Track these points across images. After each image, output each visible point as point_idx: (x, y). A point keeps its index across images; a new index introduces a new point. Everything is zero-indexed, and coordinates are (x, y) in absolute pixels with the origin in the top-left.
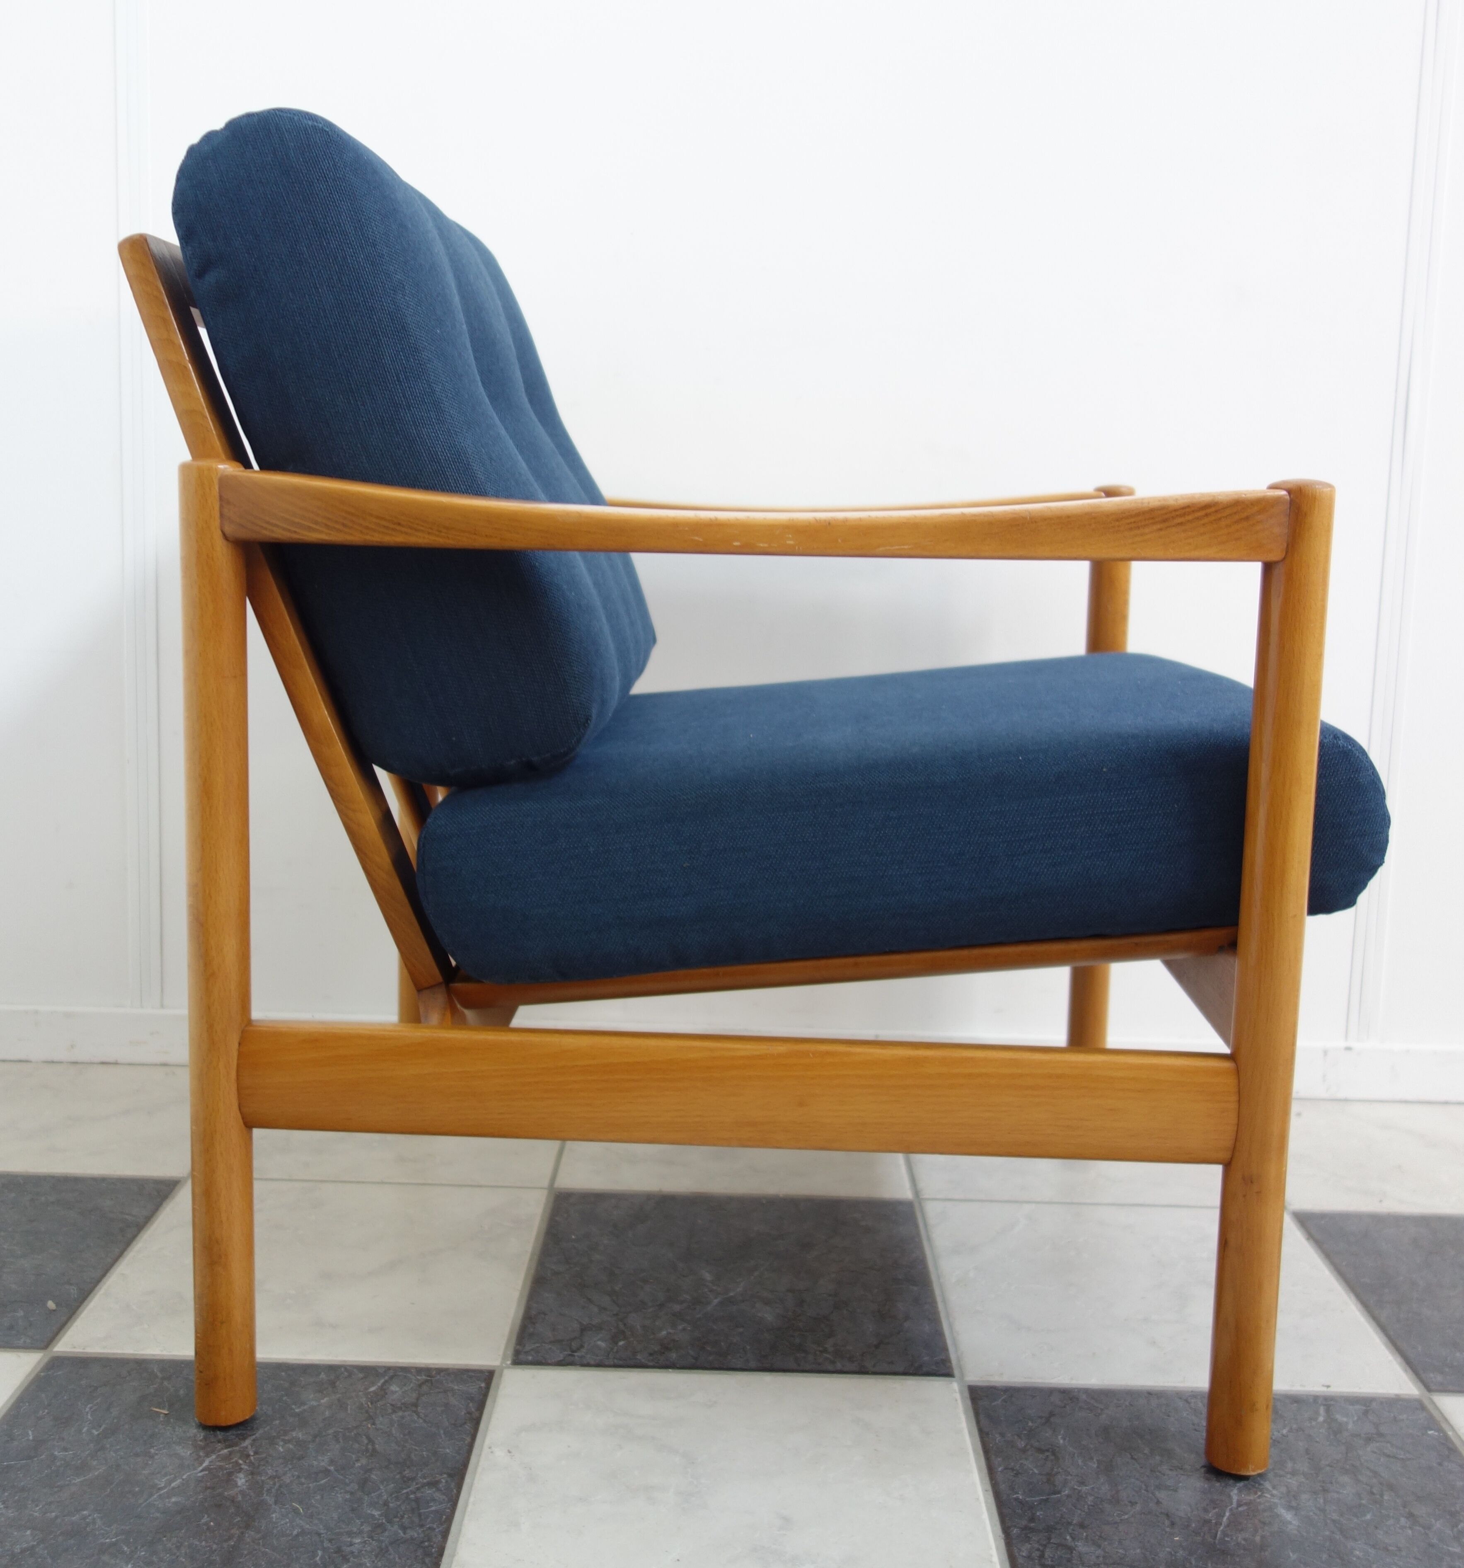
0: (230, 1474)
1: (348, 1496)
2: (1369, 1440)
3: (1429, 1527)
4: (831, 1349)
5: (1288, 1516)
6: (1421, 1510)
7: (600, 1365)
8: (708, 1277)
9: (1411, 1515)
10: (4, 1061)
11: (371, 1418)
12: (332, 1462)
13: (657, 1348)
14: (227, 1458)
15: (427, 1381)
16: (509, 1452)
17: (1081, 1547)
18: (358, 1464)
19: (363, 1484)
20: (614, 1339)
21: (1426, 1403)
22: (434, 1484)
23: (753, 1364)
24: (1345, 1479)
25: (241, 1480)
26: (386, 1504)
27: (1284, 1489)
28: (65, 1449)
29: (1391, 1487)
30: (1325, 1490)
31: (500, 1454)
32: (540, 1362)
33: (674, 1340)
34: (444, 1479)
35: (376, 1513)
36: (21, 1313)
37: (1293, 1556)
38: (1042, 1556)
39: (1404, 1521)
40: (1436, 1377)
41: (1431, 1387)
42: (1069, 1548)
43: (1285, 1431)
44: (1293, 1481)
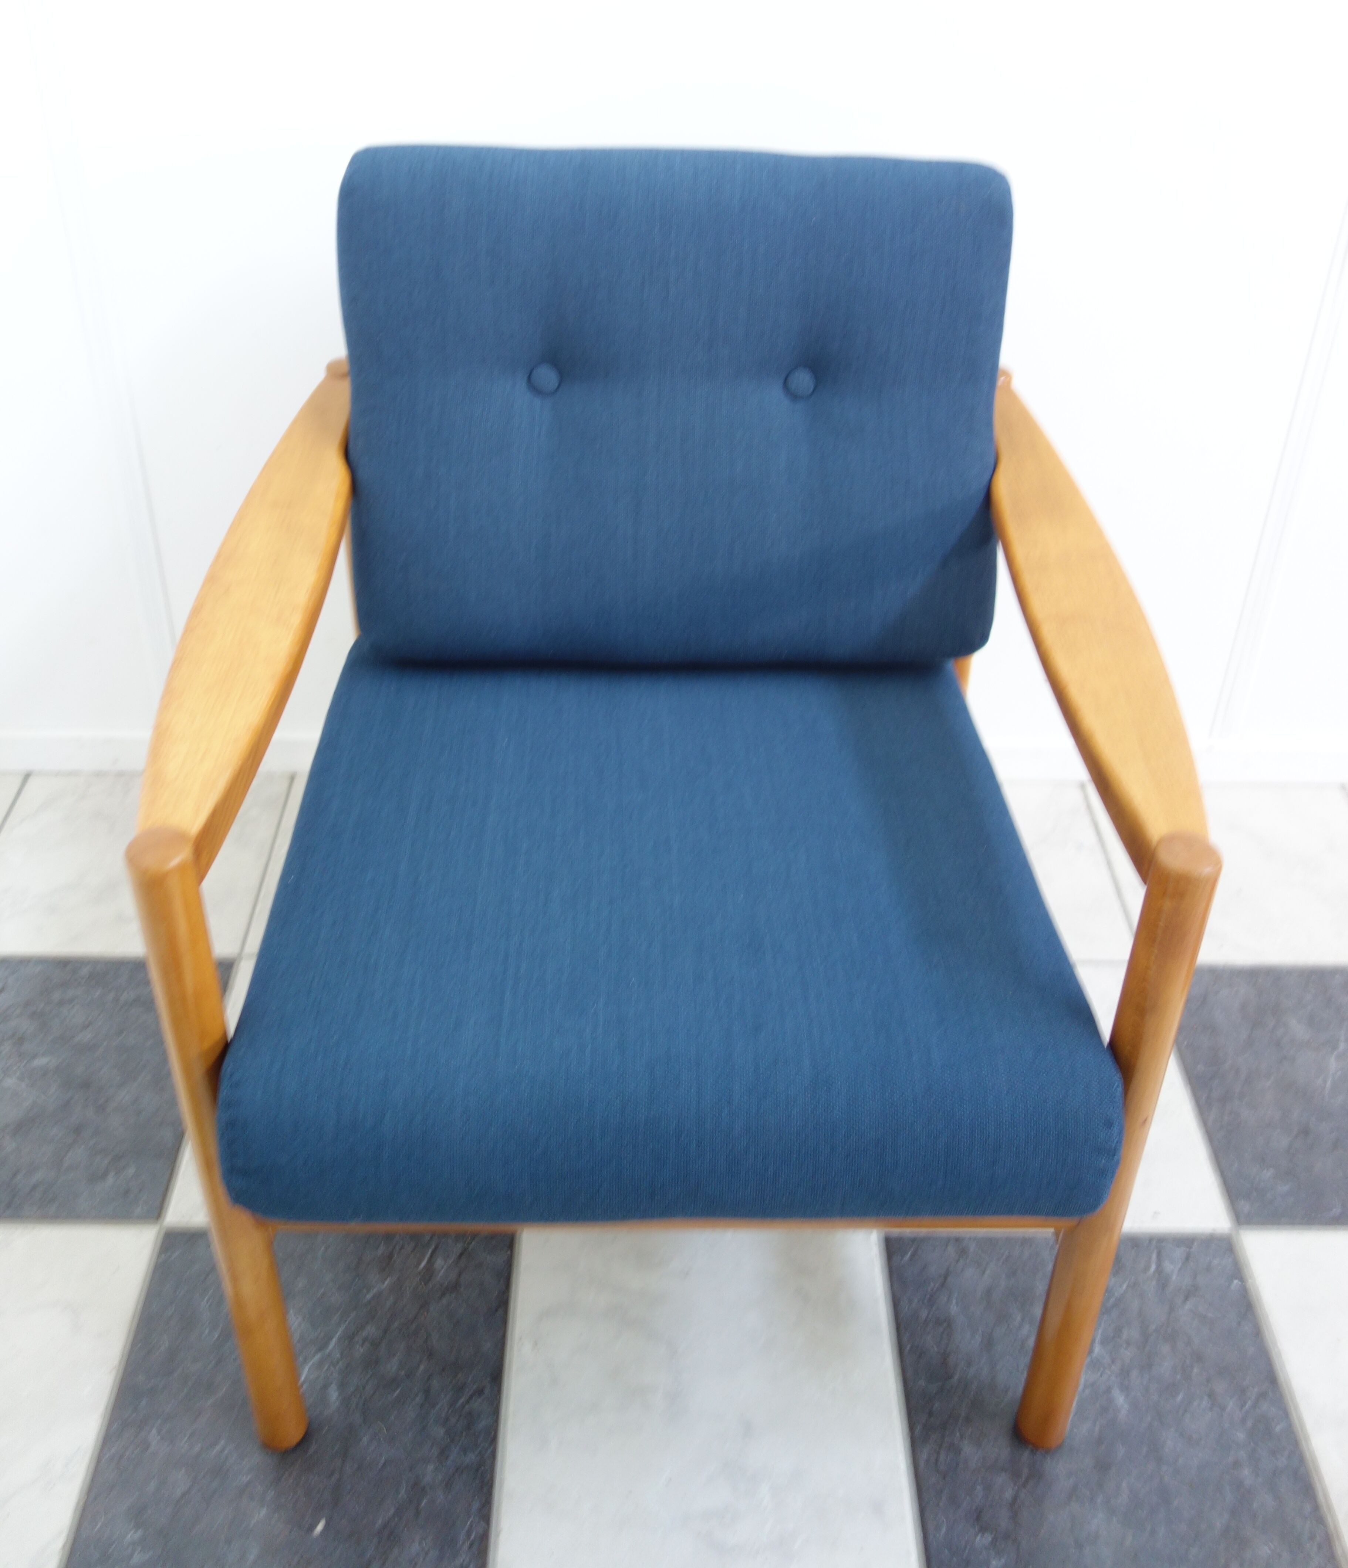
0: (325, 1386)
1: (417, 1411)
2: (1189, 1295)
3: (1223, 1408)
5: (1120, 1399)
6: (1220, 1387)
9: (1211, 1395)
11: (425, 1304)
12: (401, 1365)
14: (319, 1366)
16: (536, 1345)
17: (968, 1449)
18: (421, 1369)
19: (427, 1392)
21: (1235, 1240)
22: (480, 1391)
24: (1165, 1349)
25: (334, 1395)
26: (447, 1419)
27: (1120, 1365)
28: (194, 1362)
29: (1199, 1358)
30: (1151, 1364)
31: (527, 1346)
34: (487, 1382)
36: (131, 1171)
37: (1122, 1450)
38: (938, 1460)
39: (1205, 1402)
40: (1245, 1206)
41: (1241, 1219)
42: (958, 1451)
43: (1125, 1287)
44: (1128, 1354)
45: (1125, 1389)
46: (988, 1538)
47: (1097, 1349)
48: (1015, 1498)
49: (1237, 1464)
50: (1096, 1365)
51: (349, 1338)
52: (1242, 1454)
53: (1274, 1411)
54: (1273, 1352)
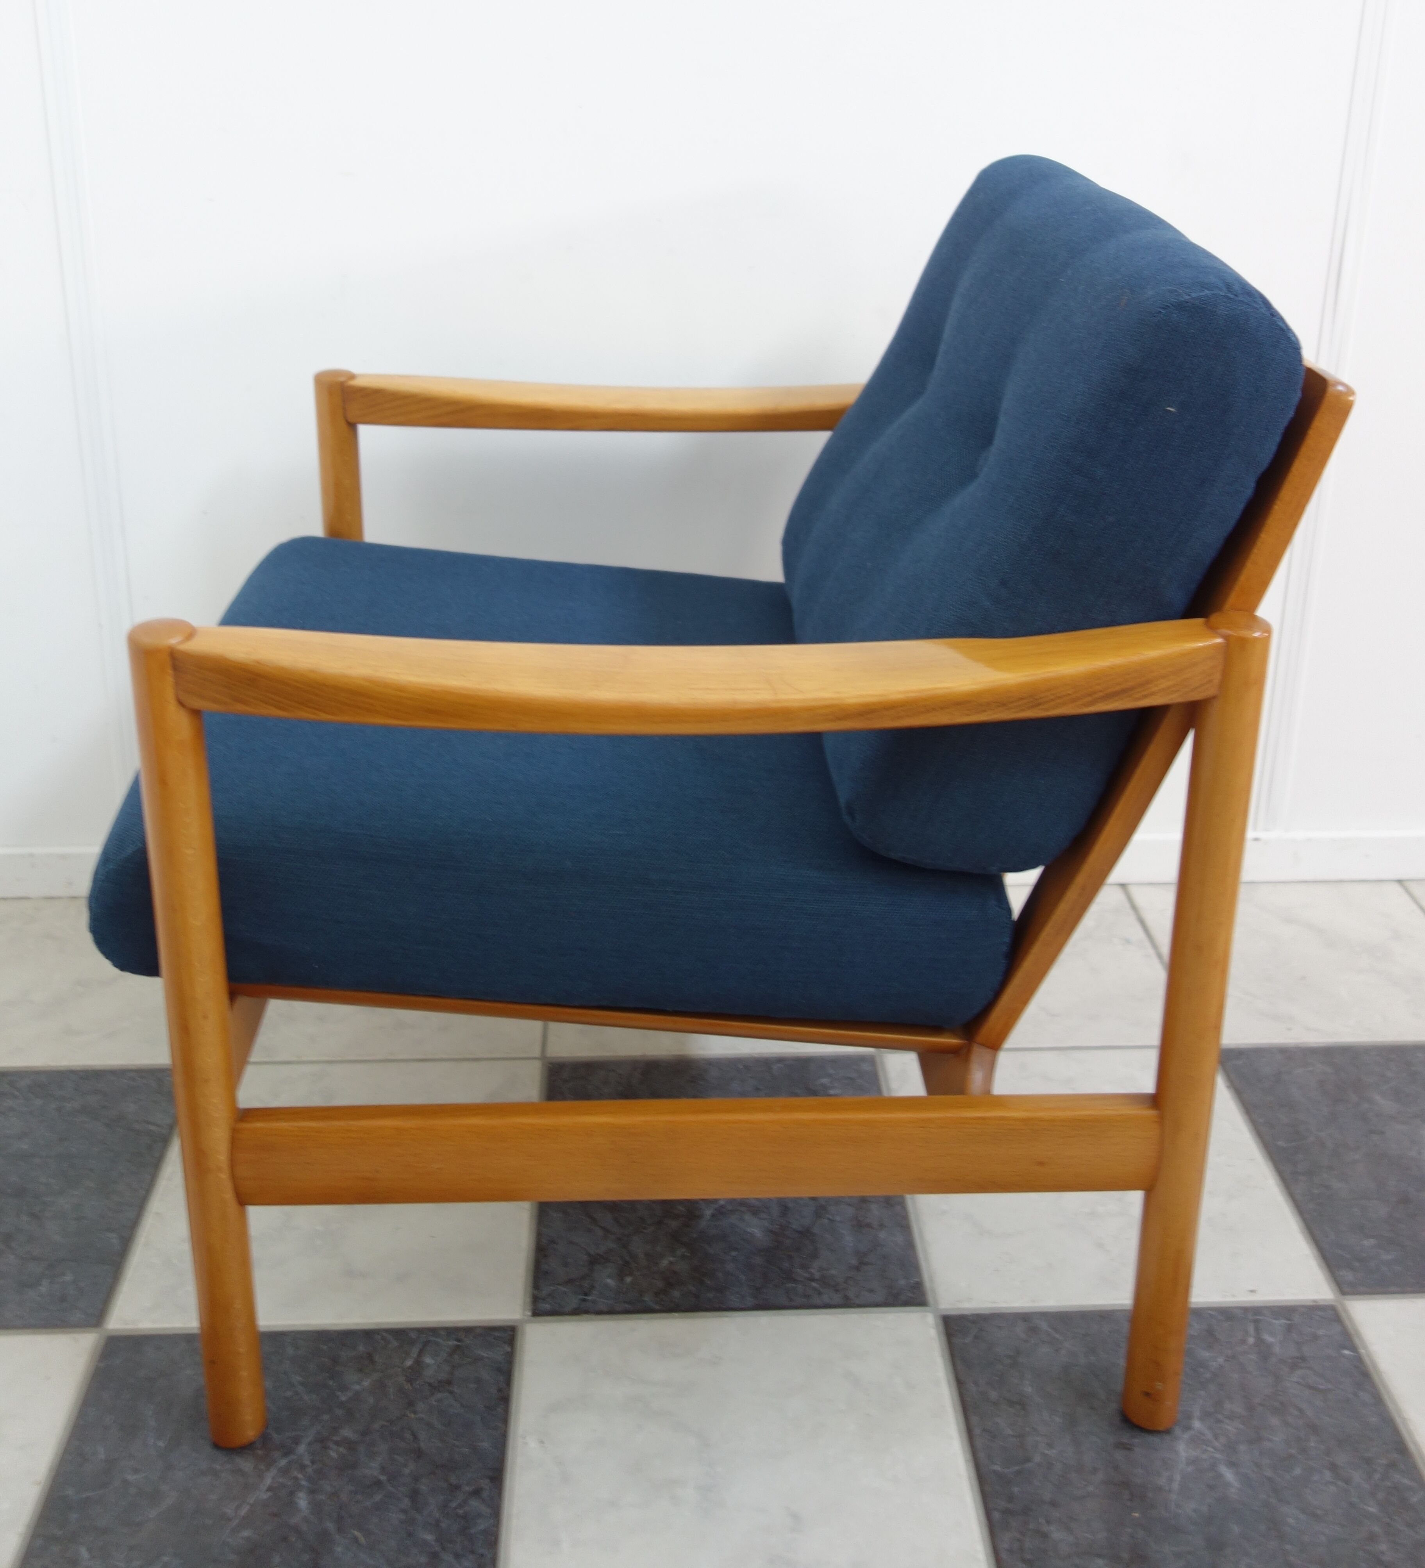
0: (292, 1493)
1: (402, 1516)
2: (1294, 1366)
3: (1350, 1481)
4: (817, 1275)
5: (1229, 1475)
6: (1342, 1458)
7: (611, 1312)
9: (1333, 1467)
10: (5, 899)
11: (411, 1404)
12: (383, 1469)
13: (660, 1284)
14: (285, 1471)
15: (458, 1347)
16: (542, 1442)
17: (1057, 1534)
18: (407, 1471)
19: (414, 1495)
20: (621, 1275)
21: (1340, 1308)
22: (477, 1493)
23: (750, 1301)
24: (1275, 1421)
25: (303, 1501)
26: (437, 1523)
27: (1224, 1440)
28: (136, 1471)
29: (1314, 1429)
30: (1260, 1438)
31: (533, 1444)
32: (558, 1311)
33: (675, 1273)
34: (485, 1483)
35: (429, 1537)
36: (68, 1278)
37: (1236, 1529)
38: (1022, 1548)
39: (1328, 1475)
40: (1348, 1275)
41: (1344, 1288)
42: (1045, 1536)
43: (1221, 1360)
44: (1231, 1427)
45: (1232, 1464)
47: (1197, 1424)
49: (1372, 1538)
50: (1197, 1440)
51: (322, 1441)
52: (1377, 1529)
53: (1406, 1481)
54: (1398, 1420)
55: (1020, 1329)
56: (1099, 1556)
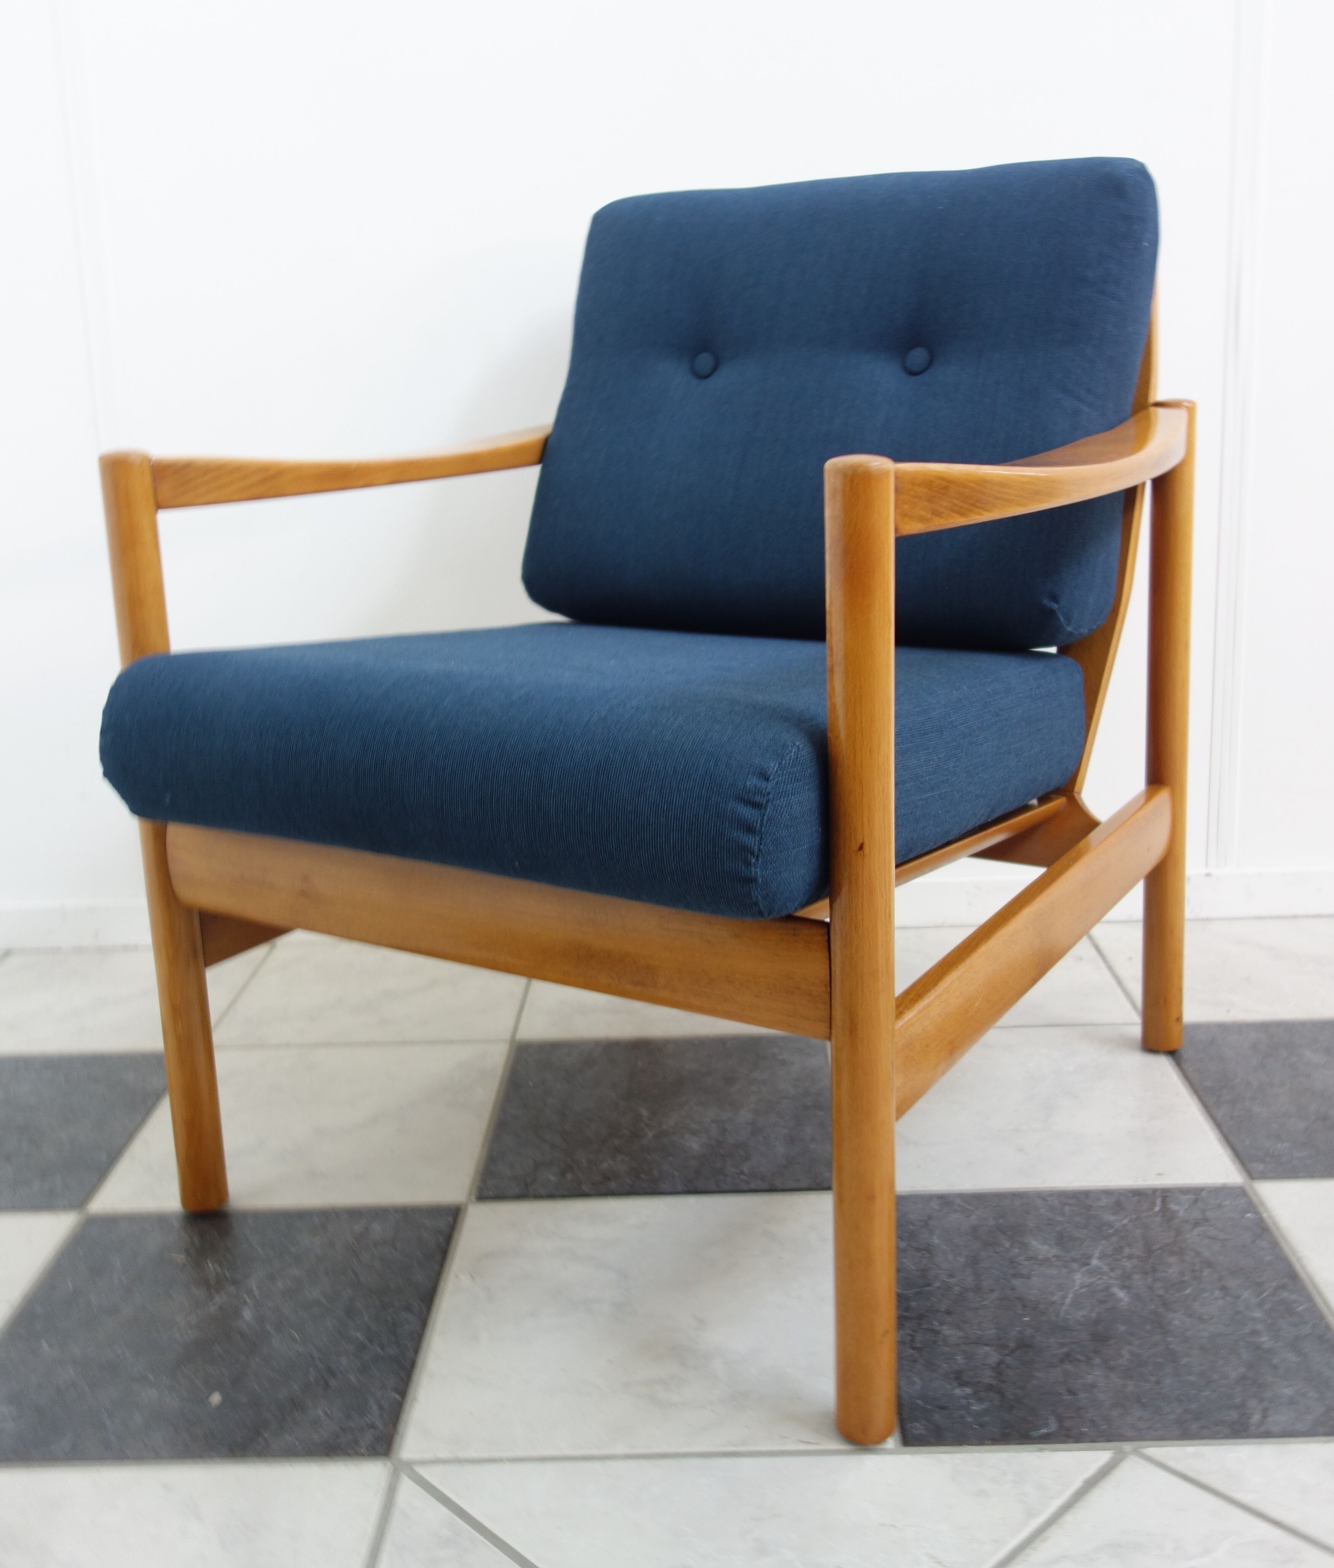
0: (238, 1309)
1: (336, 1322)
2: (1196, 1224)
3: (1238, 1297)
4: (746, 1171)
5: (1121, 1294)
6: (1233, 1283)
7: (551, 1196)
8: (645, 1113)
9: (1223, 1288)
11: (355, 1253)
12: (322, 1293)
13: (598, 1178)
14: (234, 1294)
15: (403, 1219)
16: (471, 1277)
17: (946, 1331)
18: (344, 1294)
19: (349, 1309)
20: (563, 1174)
21: (1248, 1189)
22: (408, 1308)
23: (680, 1188)
24: (1172, 1260)
25: (247, 1314)
26: (367, 1326)
27: (1119, 1272)
28: (99, 1294)
29: (1209, 1264)
30: (1154, 1270)
31: (463, 1277)
32: (500, 1196)
33: (613, 1171)
34: (417, 1303)
35: (359, 1335)
36: (58, 1178)
37: (1122, 1328)
38: (913, 1341)
39: (1217, 1293)
40: (1258, 1167)
41: (1253, 1175)
43: (1125, 1221)
44: (1128, 1264)
45: (1124, 1287)
46: (968, 1390)
47: (1095, 1262)
48: (1000, 1363)
50: (1093, 1272)
52: (1259, 1327)
53: (1294, 1297)
54: (1293, 1260)
55: (935, 1205)
56: (987, 1345)
